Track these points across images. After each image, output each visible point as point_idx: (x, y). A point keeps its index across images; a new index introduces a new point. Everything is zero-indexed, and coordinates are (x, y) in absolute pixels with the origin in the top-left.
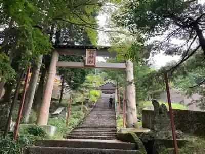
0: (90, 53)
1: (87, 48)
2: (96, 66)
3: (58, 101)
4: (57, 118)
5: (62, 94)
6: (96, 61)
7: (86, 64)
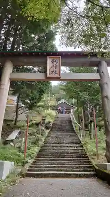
0: (53, 62)
1: (49, 54)
2: (62, 78)
3: (13, 122)
4: (11, 144)
5: (17, 115)
6: (61, 72)
7: (48, 75)
